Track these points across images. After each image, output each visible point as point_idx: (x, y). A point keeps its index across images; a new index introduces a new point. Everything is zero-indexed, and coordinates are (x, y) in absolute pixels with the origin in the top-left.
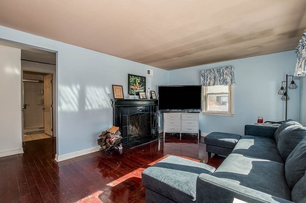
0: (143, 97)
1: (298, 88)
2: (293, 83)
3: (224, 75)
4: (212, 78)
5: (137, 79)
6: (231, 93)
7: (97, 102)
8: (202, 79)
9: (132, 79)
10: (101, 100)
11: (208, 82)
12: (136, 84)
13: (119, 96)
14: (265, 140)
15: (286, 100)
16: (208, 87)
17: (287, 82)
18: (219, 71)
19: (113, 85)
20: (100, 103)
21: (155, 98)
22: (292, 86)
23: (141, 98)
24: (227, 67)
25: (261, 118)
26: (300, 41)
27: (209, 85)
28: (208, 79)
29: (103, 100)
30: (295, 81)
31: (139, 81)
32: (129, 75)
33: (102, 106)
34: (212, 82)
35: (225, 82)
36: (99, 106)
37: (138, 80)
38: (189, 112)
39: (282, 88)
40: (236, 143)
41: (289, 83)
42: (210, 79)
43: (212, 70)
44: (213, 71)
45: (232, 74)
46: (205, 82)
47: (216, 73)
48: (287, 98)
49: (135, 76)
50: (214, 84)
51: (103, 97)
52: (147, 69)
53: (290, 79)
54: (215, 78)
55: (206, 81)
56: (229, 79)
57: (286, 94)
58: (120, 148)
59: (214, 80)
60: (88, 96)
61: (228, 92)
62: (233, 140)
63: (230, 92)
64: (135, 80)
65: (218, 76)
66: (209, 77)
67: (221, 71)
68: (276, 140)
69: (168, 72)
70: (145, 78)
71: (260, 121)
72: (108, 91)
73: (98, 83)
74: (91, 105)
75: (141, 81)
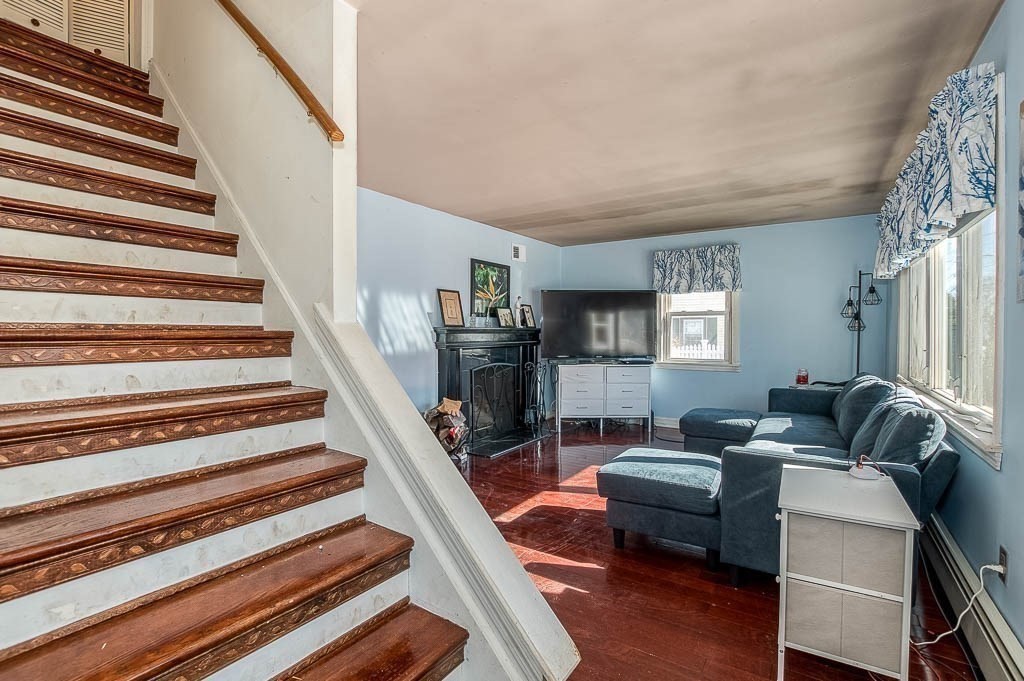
0: (506, 322)
1: (884, 303)
2: (872, 290)
3: (717, 268)
4: (685, 271)
5: (491, 273)
6: (731, 312)
7: (404, 333)
8: (658, 275)
9: (480, 273)
10: (413, 329)
11: (673, 284)
12: (488, 286)
13: (452, 317)
14: (812, 418)
15: (859, 330)
16: (674, 297)
17: (860, 287)
18: (701, 256)
19: (439, 291)
20: (410, 337)
21: (532, 325)
22: (870, 297)
23: (503, 324)
24: (723, 246)
25: (803, 374)
26: (883, 208)
27: (677, 289)
28: (674, 273)
29: (416, 328)
30: (877, 287)
31: (494, 279)
32: (473, 262)
33: (415, 344)
34: (684, 284)
35: (716, 284)
36: (408, 344)
37: (493, 275)
38: (624, 363)
39: (850, 303)
40: (754, 427)
41: (865, 290)
42: (679, 274)
43: (684, 251)
44: (686, 255)
45: (734, 264)
46: (666, 283)
47: (694, 258)
48: (859, 327)
49: (488, 264)
50: (689, 289)
51: (417, 323)
52: (514, 245)
53: (866, 283)
54: (692, 273)
55: (667, 280)
56: (727, 278)
57: (857, 316)
58: (462, 458)
59: (688, 278)
60: (385, 317)
61: (724, 309)
62: (746, 422)
63: (728, 310)
64: (486, 276)
65: (698, 267)
66: (676, 270)
67: (709, 254)
68: (836, 416)
69: (559, 252)
70: (508, 268)
71: (802, 380)
72: (428, 304)
73: (407, 285)
74: (392, 343)
75: (500, 278)
